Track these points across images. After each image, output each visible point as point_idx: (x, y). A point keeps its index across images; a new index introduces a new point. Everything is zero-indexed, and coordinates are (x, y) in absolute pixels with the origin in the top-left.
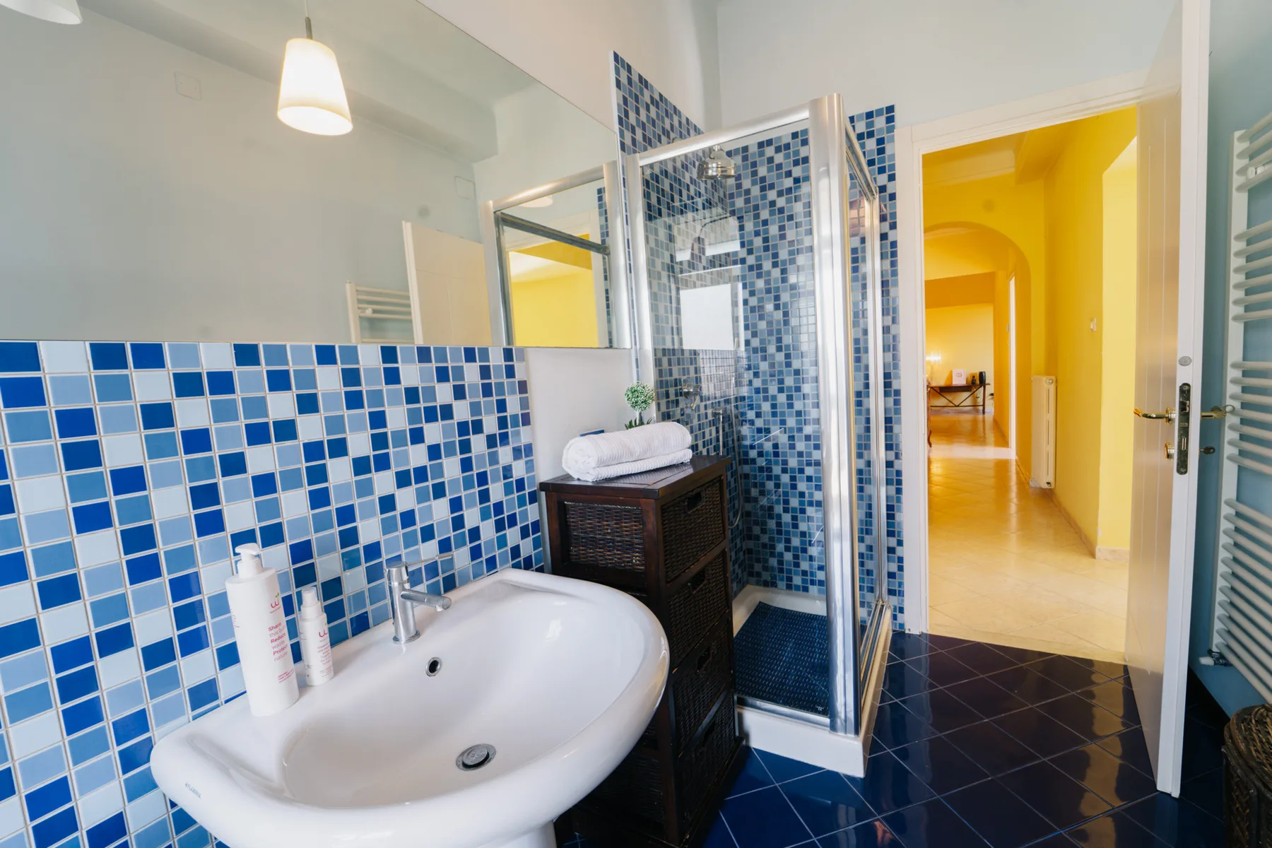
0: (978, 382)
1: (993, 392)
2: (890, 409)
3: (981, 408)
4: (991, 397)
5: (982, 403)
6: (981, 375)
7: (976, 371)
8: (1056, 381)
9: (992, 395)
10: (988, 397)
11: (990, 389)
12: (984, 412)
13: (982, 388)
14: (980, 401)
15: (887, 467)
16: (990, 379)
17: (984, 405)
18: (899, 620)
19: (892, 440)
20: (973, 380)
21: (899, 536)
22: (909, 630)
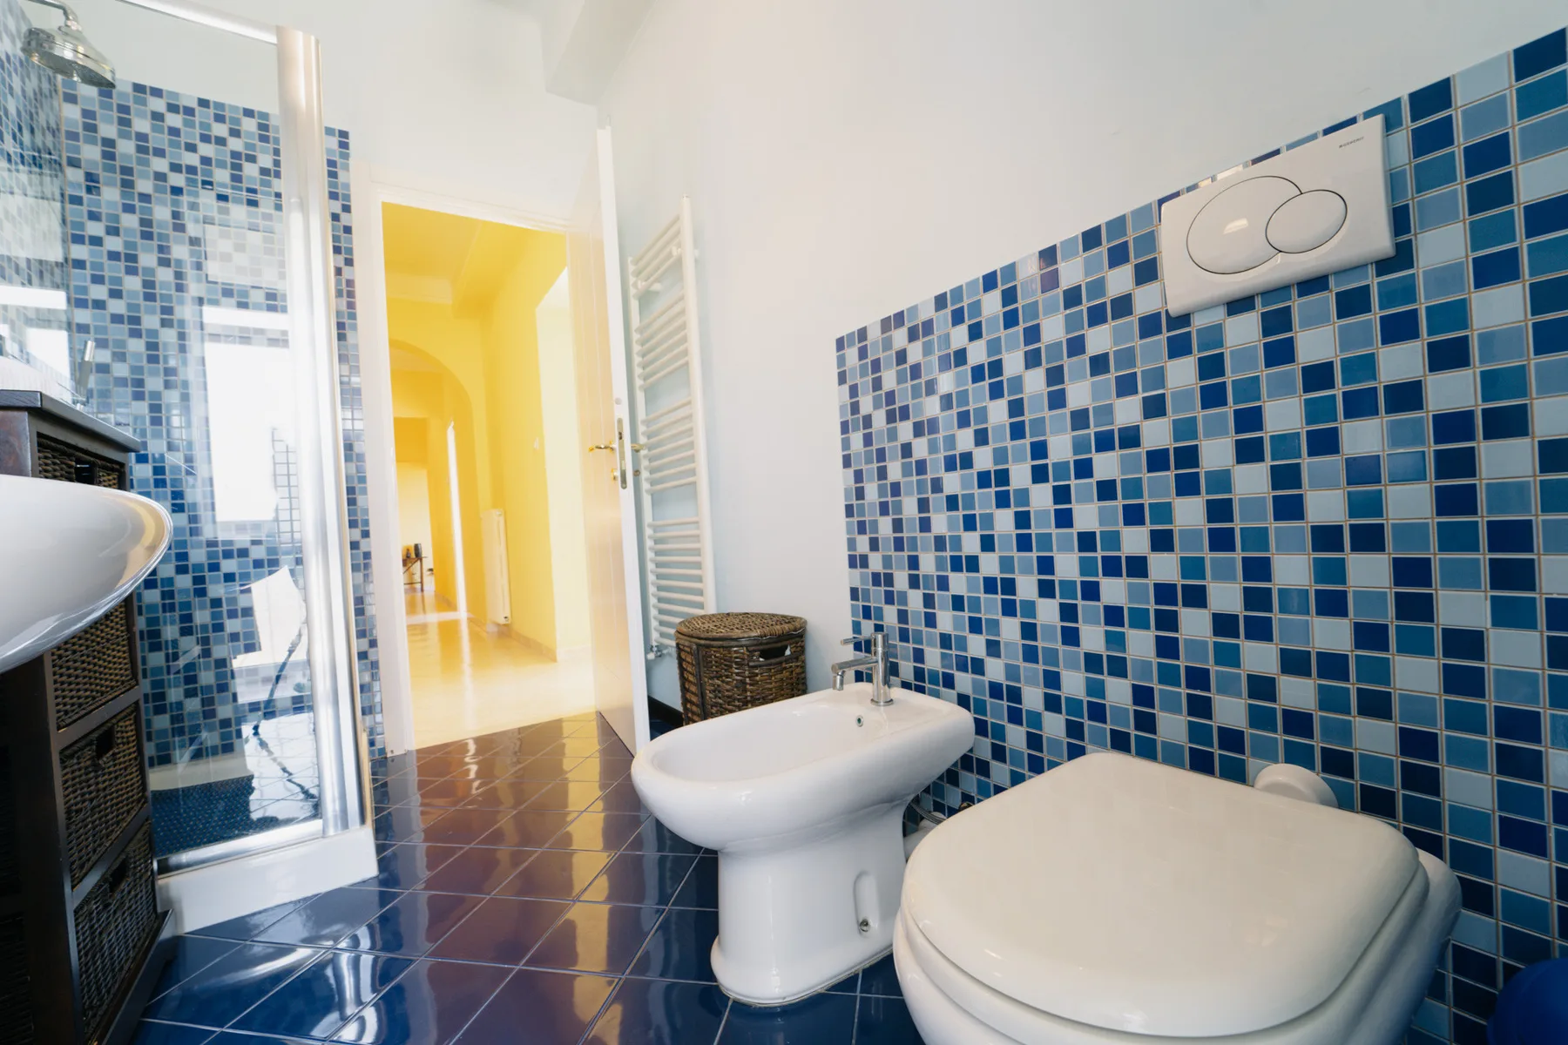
0: (413, 556)
1: (432, 567)
2: (352, 477)
3: (418, 586)
4: (429, 573)
5: (419, 580)
6: (417, 548)
7: (412, 544)
8: (505, 513)
9: (431, 570)
10: (426, 573)
11: (428, 562)
12: (422, 590)
13: (419, 562)
14: (417, 578)
15: (351, 549)
16: (427, 552)
17: (422, 583)
18: (378, 746)
19: (356, 515)
20: (407, 554)
21: (371, 634)
22: (392, 752)
